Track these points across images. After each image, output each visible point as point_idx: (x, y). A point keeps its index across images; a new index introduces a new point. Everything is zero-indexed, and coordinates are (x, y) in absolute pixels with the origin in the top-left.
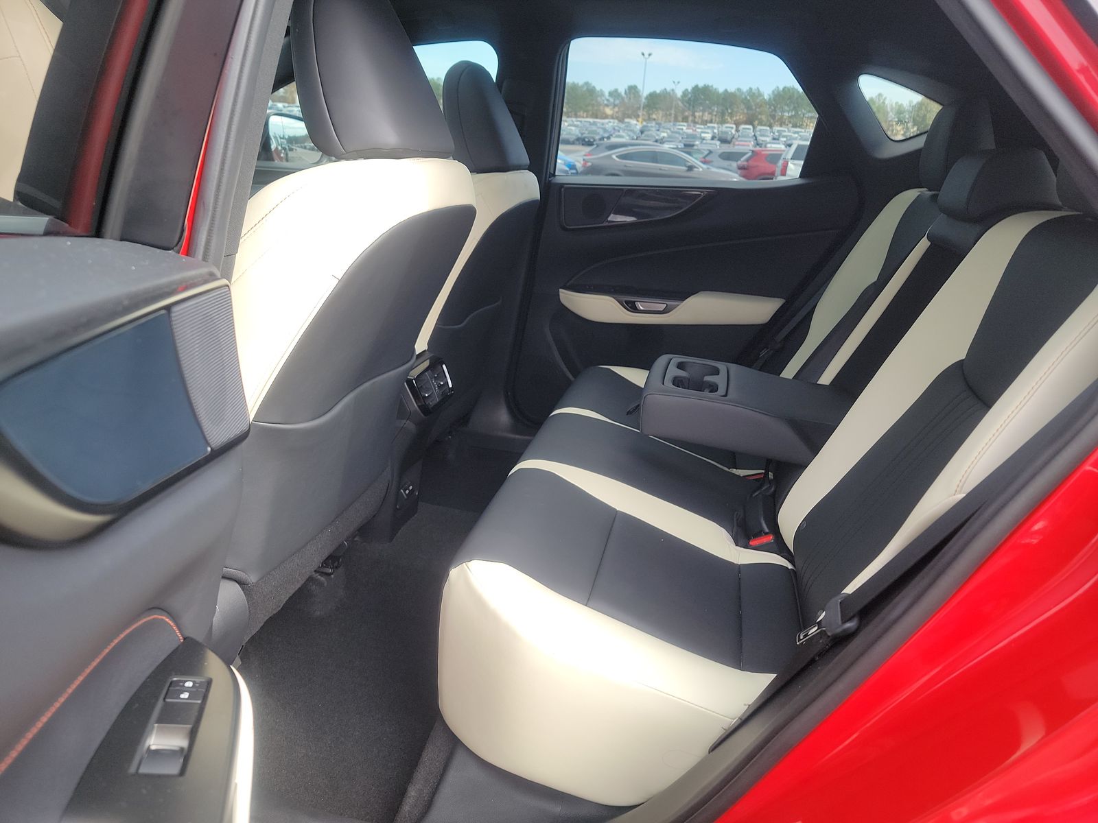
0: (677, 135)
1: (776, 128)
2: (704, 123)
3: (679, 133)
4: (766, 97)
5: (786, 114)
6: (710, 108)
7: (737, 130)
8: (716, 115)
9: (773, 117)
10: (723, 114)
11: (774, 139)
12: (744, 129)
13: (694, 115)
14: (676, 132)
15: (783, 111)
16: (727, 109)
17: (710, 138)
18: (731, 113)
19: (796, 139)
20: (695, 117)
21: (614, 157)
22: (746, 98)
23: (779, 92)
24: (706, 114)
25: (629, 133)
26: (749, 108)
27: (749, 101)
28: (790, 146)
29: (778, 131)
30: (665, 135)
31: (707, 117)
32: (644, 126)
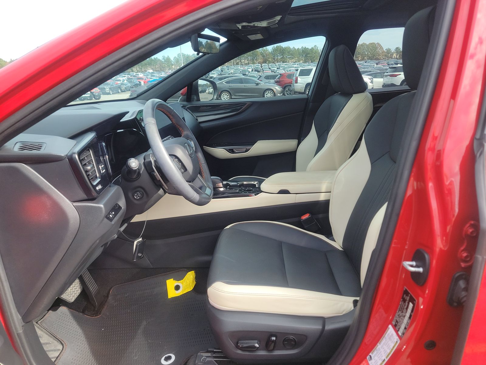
0: (238, 71)
1: (277, 64)
2: (246, 64)
3: (238, 70)
4: (270, 51)
5: (279, 57)
6: (247, 58)
7: (261, 67)
8: (250, 61)
9: (274, 59)
10: (253, 60)
11: (278, 68)
12: (264, 65)
13: (241, 61)
14: (237, 70)
15: (278, 56)
16: (254, 58)
17: (251, 71)
18: (256, 59)
19: (299, 67)
20: (242, 62)
21: (224, 83)
22: (261, 52)
23: (275, 48)
24: (246, 60)
25: (217, 72)
26: (263, 56)
27: (263, 53)
28: (297, 70)
29: (278, 65)
30: (232, 71)
31: (246, 62)
32: (222, 68)
